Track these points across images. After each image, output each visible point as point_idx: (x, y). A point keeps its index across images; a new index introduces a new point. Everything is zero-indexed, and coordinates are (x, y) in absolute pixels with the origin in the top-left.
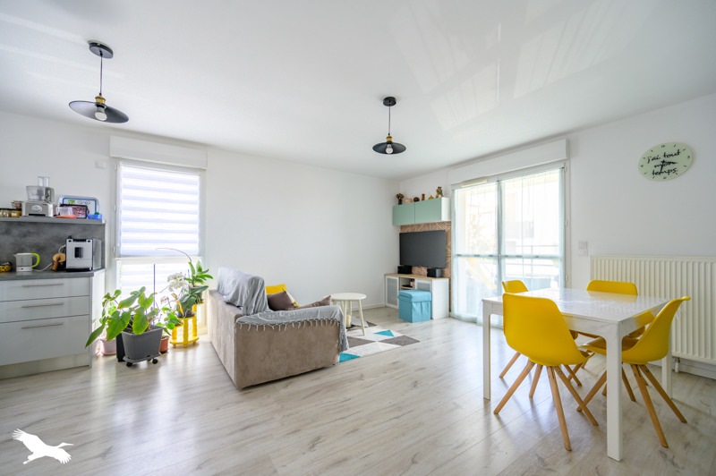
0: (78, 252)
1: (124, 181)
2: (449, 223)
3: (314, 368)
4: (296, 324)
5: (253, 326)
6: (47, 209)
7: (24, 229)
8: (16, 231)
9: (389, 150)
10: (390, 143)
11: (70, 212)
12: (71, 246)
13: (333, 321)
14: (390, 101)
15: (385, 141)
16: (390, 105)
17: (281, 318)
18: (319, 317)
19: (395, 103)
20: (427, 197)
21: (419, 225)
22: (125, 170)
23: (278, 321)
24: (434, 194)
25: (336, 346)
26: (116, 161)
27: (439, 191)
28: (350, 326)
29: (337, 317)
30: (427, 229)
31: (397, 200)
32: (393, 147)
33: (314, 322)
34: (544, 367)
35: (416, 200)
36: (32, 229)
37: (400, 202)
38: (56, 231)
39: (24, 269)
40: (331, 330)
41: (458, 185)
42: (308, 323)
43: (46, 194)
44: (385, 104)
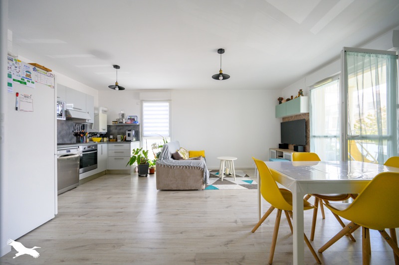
0: (129, 135)
1: (145, 109)
2: (308, 114)
3: (190, 189)
4: (180, 166)
5: (161, 165)
6: (123, 121)
7: (120, 128)
8: (118, 128)
9: (221, 78)
10: (221, 74)
11: (129, 122)
12: (127, 132)
13: (199, 168)
14: (221, 51)
15: (218, 73)
16: (221, 53)
17: (173, 163)
18: (192, 165)
19: (224, 52)
20: (294, 97)
21: (292, 117)
22: (145, 104)
23: (172, 164)
24: (297, 94)
25: (202, 180)
26: (142, 101)
27: (301, 93)
28: (228, 174)
29: (202, 166)
30: (296, 119)
31: (279, 101)
32: (223, 76)
33: (189, 167)
34: (283, 211)
35: (288, 100)
36: (121, 127)
37: (280, 103)
38: (127, 128)
39: (119, 141)
40: (198, 172)
41: (312, 87)
42: (186, 167)
43: (123, 115)
44: (218, 53)
